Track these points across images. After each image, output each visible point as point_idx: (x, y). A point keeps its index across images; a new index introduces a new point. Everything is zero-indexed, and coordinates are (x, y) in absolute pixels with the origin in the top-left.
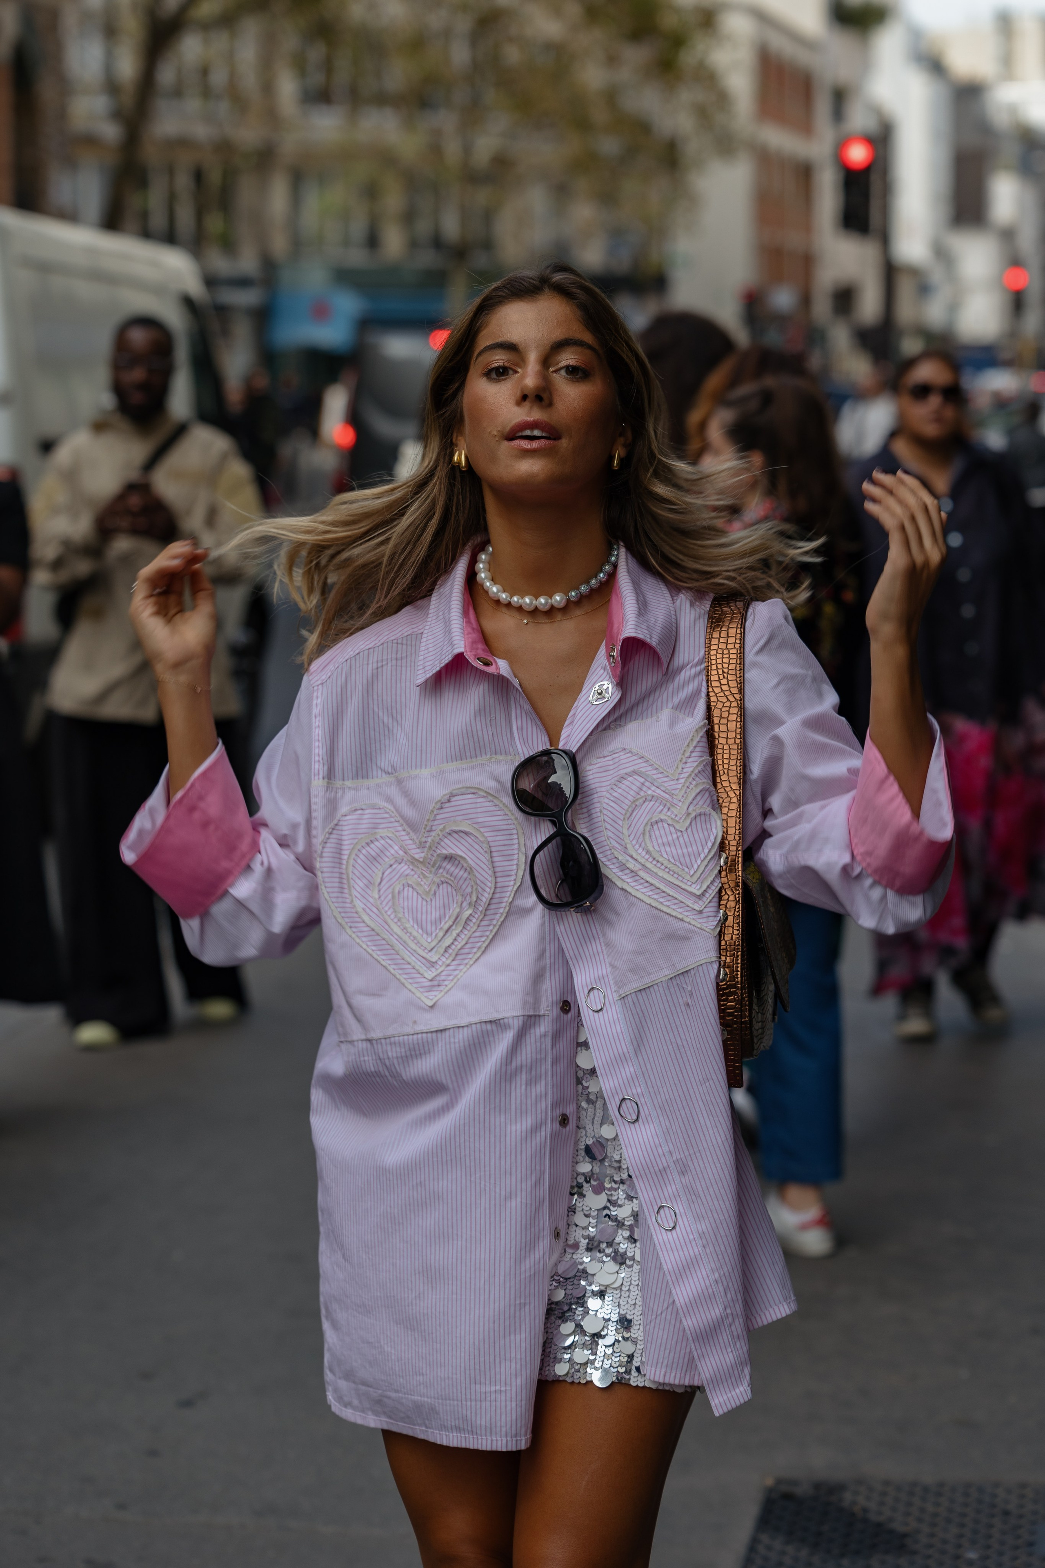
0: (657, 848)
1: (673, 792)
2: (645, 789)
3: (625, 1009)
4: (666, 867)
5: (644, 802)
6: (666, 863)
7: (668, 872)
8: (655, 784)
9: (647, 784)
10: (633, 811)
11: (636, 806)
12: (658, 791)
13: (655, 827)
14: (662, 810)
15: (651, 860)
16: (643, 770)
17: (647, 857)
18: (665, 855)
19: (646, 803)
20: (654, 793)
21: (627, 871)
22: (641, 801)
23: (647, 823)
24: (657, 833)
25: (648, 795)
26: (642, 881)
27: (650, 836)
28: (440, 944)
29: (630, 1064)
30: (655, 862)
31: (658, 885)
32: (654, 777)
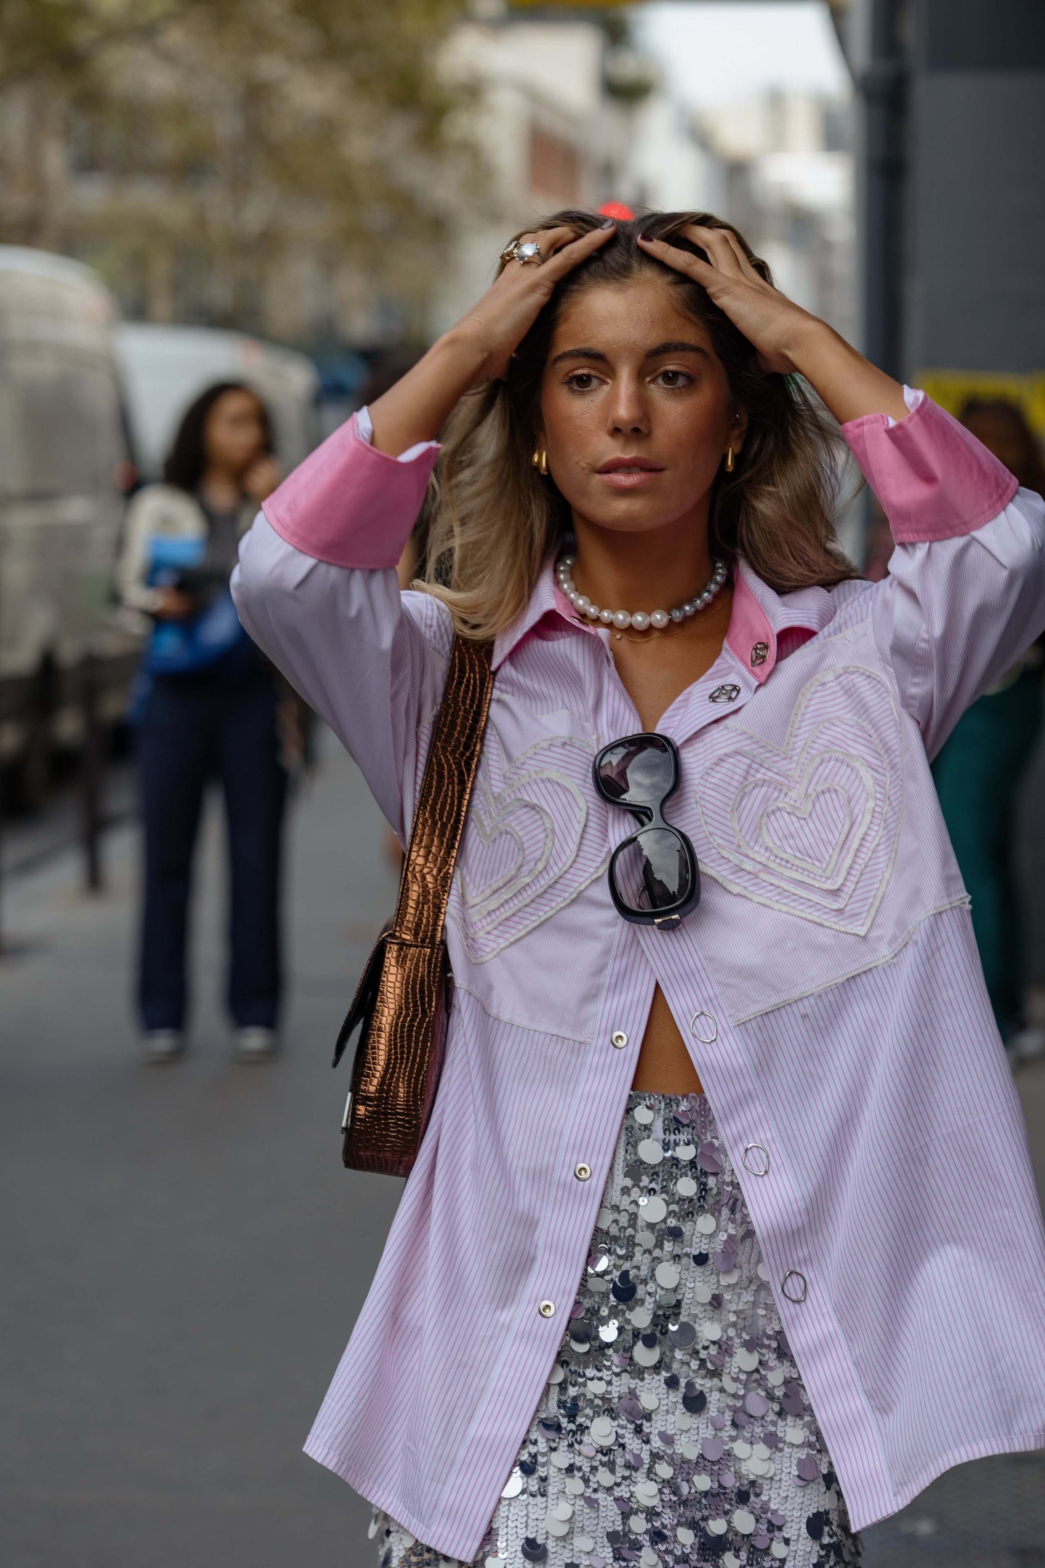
0: (778, 843)
1: (788, 773)
2: (752, 772)
3: (746, 1037)
4: (793, 865)
5: (754, 788)
6: (791, 859)
7: (797, 871)
8: (766, 765)
9: (755, 766)
10: (741, 800)
11: (745, 793)
12: (770, 774)
13: (772, 818)
14: (778, 797)
15: (772, 858)
16: (747, 749)
17: (767, 855)
18: (789, 850)
19: (757, 790)
20: (765, 777)
21: (741, 874)
22: (751, 787)
23: (762, 815)
24: (776, 824)
25: (759, 780)
26: (765, 884)
27: (768, 830)
28: (485, 903)
29: (757, 1103)
30: (778, 861)
31: (786, 887)
32: (763, 756)
